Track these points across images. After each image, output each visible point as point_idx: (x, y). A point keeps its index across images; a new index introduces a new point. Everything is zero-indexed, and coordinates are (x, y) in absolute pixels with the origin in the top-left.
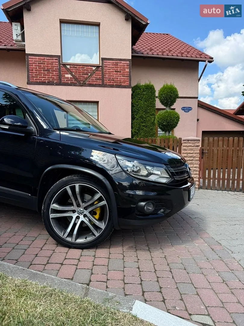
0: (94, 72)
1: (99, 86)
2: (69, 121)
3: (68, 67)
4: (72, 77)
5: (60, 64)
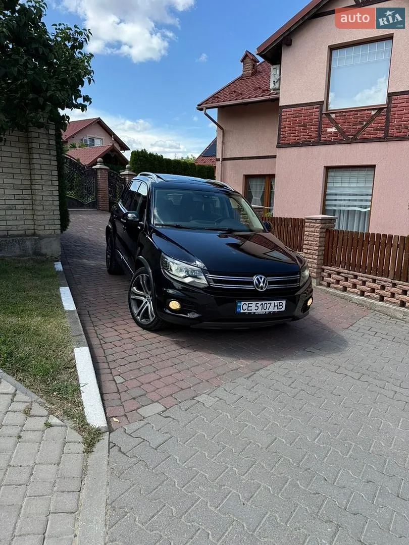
0: (372, 119)
1: (379, 140)
2: (327, 196)
3: (333, 116)
4: (336, 130)
5: (323, 114)
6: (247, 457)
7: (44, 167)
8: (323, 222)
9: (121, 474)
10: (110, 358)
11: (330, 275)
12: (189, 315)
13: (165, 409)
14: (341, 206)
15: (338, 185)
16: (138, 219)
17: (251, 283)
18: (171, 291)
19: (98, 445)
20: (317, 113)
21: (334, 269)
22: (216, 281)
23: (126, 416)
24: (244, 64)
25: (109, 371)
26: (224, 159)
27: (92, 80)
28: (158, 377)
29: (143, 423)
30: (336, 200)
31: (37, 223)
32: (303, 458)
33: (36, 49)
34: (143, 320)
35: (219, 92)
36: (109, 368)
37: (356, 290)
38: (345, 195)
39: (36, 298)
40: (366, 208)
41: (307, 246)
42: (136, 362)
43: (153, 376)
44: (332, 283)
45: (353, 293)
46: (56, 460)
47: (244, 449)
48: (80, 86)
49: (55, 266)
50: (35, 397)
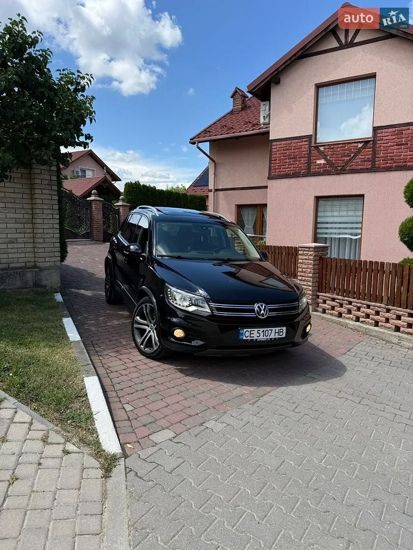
0: (359, 151)
1: (367, 171)
2: (318, 225)
3: (322, 149)
4: (325, 162)
5: (312, 147)
6: (258, 479)
7: (45, 202)
8: (316, 250)
9: (140, 497)
10: (118, 387)
11: (324, 302)
12: (194, 343)
13: (175, 435)
14: (332, 234)
15: (329, 214)
16: (140, 251)
17: (253, 311)
18: (175, 320)
19: (114, 470)
20: (307, 146)
21: (329, 295)
22: (219, 309)
23: (138, 442)
24: (234, 100)
25: (117, 399)
26: (217, 190)
27: (93, 120)
28: (166, 405)
29: (155, 449)
30: (327, 228)
31: (37, 255)
32: (311, 479)
33: (42, 93)
34: (146, 349)
35: (210, 127)
36: (118, 397)
37: (351, 316)
38: (336, 223)
39: (41, 329)
40: (356, 235)
41: (301, 274)
42: (143, 390)
43: (161, 404)
44: (328, 309)
45: (348, 318)
46: (77, 485)
47: (255, 472)
48: (82, 125)
49: (56, 297)
50: (52, 425)
